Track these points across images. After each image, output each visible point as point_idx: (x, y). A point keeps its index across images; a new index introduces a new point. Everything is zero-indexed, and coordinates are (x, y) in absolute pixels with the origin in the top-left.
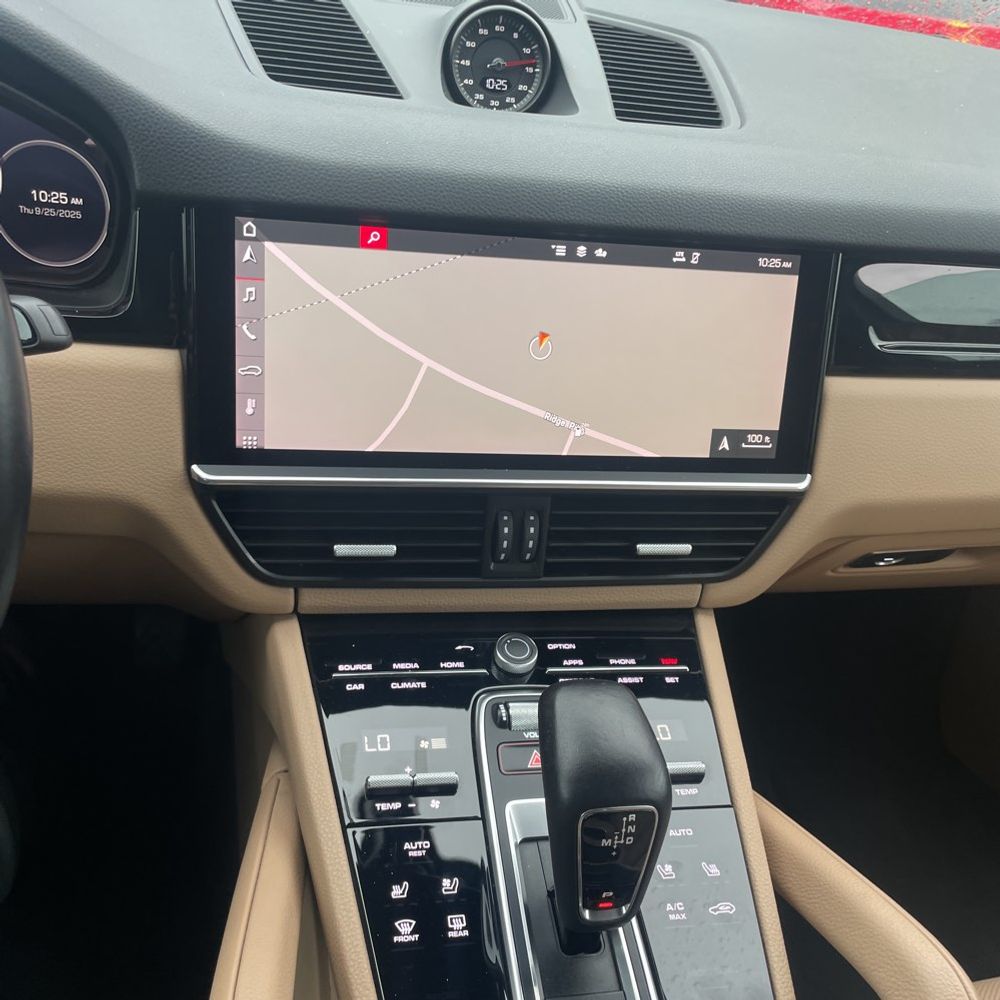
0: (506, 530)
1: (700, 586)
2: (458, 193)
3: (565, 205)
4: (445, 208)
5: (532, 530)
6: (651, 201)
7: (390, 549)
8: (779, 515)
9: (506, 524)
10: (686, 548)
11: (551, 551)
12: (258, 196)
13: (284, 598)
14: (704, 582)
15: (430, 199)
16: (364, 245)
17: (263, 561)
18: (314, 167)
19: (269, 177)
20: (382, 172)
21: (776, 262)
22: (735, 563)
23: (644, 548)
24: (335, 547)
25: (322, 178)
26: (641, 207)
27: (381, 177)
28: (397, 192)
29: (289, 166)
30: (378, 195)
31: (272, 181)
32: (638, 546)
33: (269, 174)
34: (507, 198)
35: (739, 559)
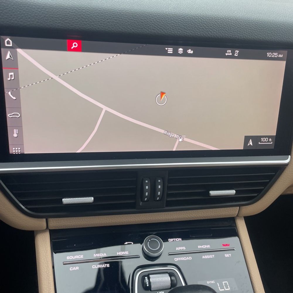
0: (147, 187)
1: (238, 208)
2: (116, 20)
3: (172, 26)
4: (109, 28)
5: (159, 187)
6: (216, 23)
7: (91, 199)
8: (275, 174)
9: (147, 184)
10: (233, 192)
11: (169, 195)
12: (8, 23)
13: (41, 223)
14: (240, 206)
15: (101, 23)
16: (70, 49)
17: (29, 207)
18: (38, 7)
19: (14, 13)
20: (75, 10)
21: (275, 55)
22: (254, 197)
23: (213, 193)
24: (63, 199)
25: (43, 13)
26: (211, 26)
27: (74, 12)
28: (83, 20)
29: (25, 7)
30: (73, 21)
31: (15, 15)
32: (210, 192)
33: (13, 11)
34: (142, 22)
35: (256, 195)
